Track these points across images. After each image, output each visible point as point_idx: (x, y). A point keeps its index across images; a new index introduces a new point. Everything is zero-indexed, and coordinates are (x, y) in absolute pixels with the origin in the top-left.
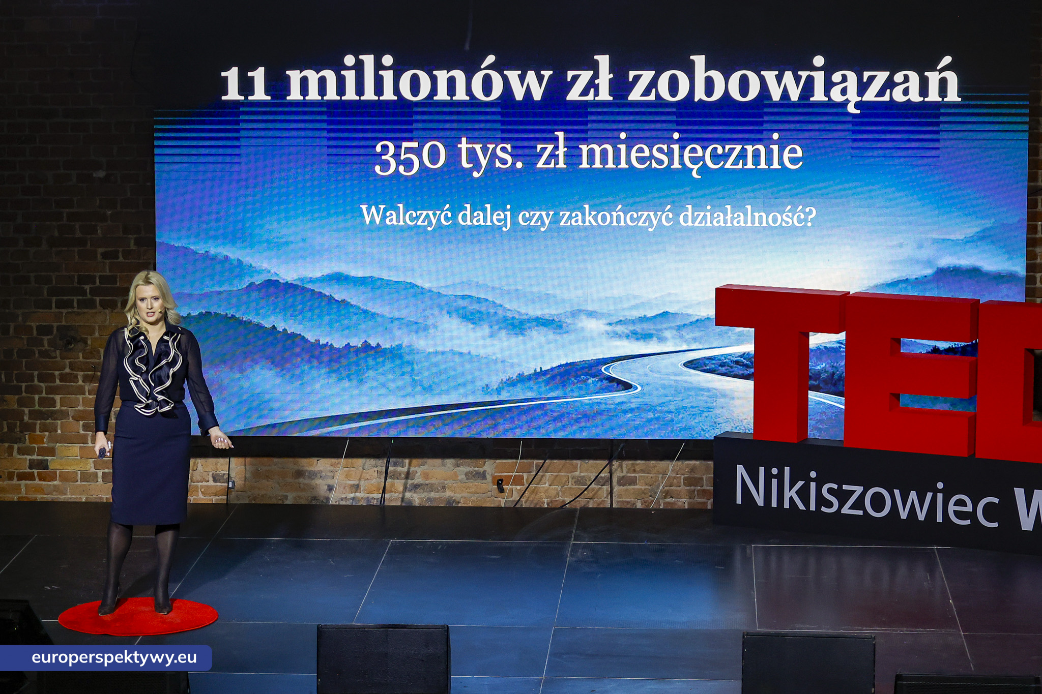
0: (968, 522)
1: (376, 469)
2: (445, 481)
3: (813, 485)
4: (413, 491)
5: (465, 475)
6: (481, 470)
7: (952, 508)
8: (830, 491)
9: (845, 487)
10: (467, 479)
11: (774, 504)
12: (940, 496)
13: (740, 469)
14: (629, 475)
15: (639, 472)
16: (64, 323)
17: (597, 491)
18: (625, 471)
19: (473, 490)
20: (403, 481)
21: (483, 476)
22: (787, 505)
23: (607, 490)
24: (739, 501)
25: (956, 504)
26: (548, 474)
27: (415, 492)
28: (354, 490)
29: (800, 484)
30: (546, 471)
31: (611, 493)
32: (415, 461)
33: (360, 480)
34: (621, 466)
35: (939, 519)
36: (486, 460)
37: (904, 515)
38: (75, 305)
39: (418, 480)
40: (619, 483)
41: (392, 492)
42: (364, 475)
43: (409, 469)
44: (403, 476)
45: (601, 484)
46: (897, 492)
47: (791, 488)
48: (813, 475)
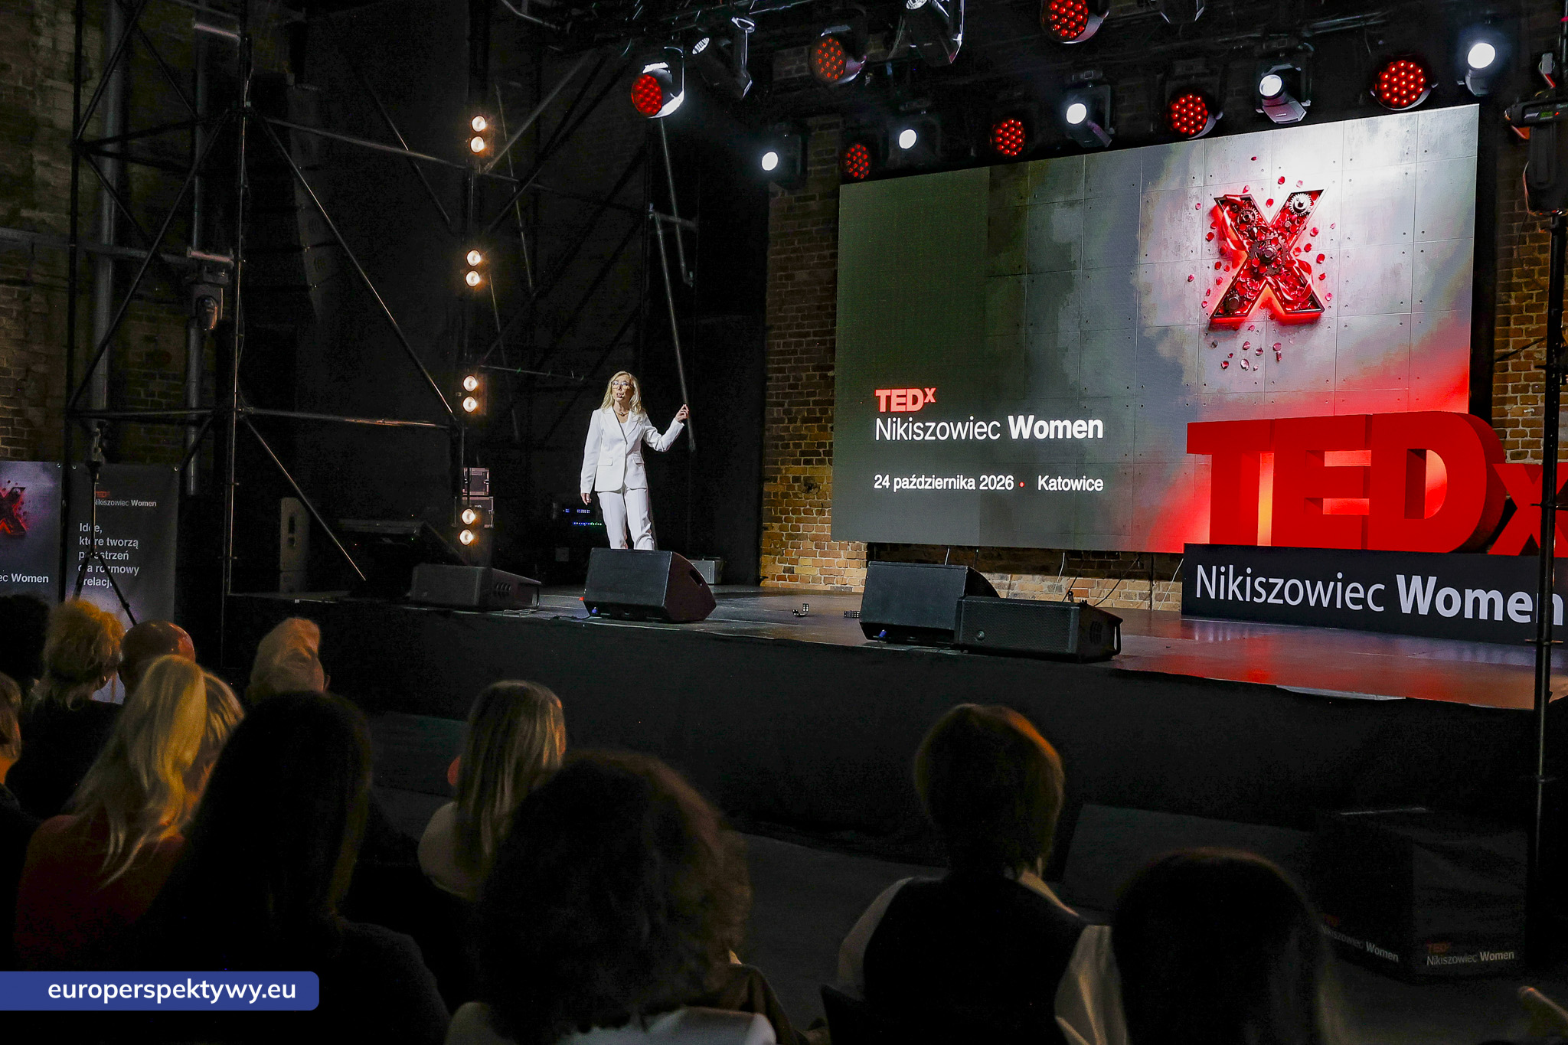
0: (1360, 607)
3: (1249, 579)
7: (1348, 595)
8: (1261, 584)
9: (1271, 580)
11: (1222, 597)
12: (1339, 585)
13: (1200, 568)
16: (808, 475)
17: (1141, 604)
18: (1161, 590)
21: (1060, 589)
22: (1230, 598)
23: (1149, 605)
24: (1198, 596)
25: (1352, 591)
26: (1106, 590)
29: (1240, 578)
35: (1339, 606)
37: (1312, 603)
38: (814, 463)
45: (1144, 599)
46: (1308, 582)
47: (1234, 582)
48: (1249, 571)
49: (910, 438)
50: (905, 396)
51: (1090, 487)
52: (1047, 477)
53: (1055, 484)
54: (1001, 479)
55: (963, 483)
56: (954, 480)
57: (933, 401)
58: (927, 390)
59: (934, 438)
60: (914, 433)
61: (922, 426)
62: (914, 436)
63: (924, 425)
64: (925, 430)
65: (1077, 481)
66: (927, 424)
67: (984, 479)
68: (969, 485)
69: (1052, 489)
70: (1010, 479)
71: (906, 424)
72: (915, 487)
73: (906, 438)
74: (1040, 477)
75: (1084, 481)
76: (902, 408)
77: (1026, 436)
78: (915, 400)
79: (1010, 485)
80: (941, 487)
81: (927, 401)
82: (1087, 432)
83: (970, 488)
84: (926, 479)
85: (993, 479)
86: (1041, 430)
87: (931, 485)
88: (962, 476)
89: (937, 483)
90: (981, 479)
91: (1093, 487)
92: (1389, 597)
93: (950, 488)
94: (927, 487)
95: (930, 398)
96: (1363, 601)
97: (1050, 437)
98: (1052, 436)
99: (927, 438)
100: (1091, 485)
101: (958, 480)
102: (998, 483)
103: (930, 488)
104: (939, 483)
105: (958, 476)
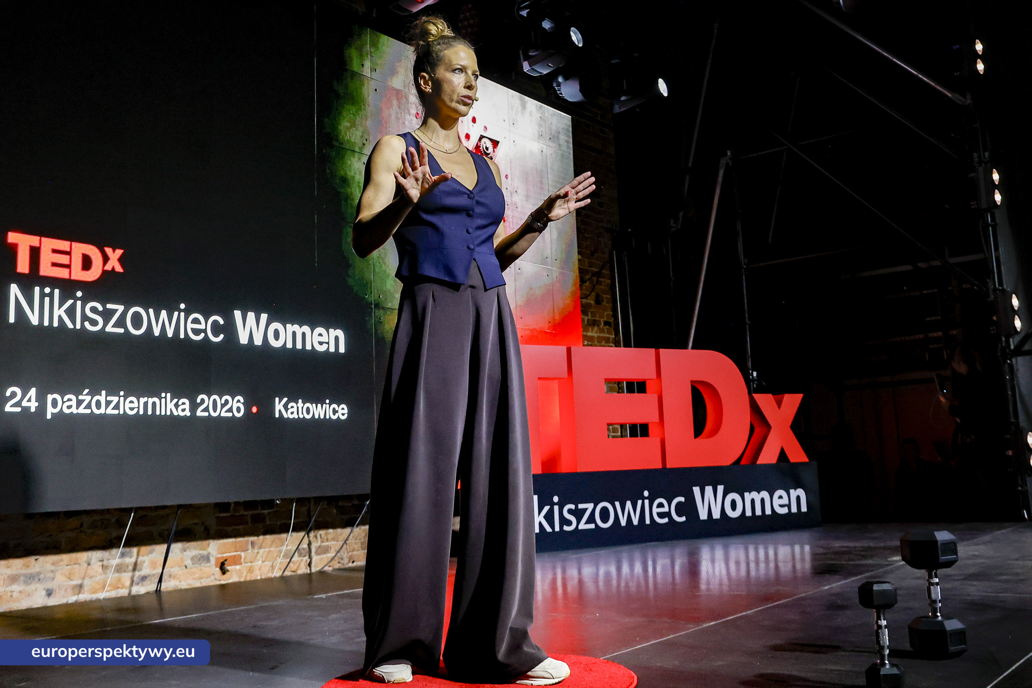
0: (666, 520)
1: (101, 563)
2: (172, 570)
3: (556, 508)
4: (140, 584)
5: (191, 559)
6: (205, 553)
7: (655, 510)
8: (570, 511)
9: (581, 506)
10: (193, 564)
12: (647, 502)
14: (323, 544)
15: (330, 541)
17: (300, 563)
18: (319, 541)
19: (197, 575)
20: (130, 574)
21: (207, 558)
23: (306, 560)
25: (658, 506)
26: (261, 551)
27: (143, 585)
28: (77, 591)
29: (547, 508)
30: (260, 548)
31: (310, 565)
32: (144, 549)
33: (84, 578)
34: (316, 537)
35: (648, 522)
36: (211, 541)
37: (623, 522)
39: (145, 571)
40: (317, 553)
41: (119, 588)
42: (89, 571)
43: (137, 558)
44: (131, 568)
45: (303, 555)
47: (539, 514)
48: (556, 499)
49: (78, 326)
50: (68, 253)
51: (334, 414)
52: (285, 399)
53: (295, 410)
54: (227, 402)
55: (171, 406)
56: (156, 400)
57: (119, 269)
58: (109, 250)
59: (122, 331)
60: (85, 318)
61: (100, 308)
62: (87, 324)
63: (104, 306)
64: (107, 315)
65: (319, 405)
66: (109, 306)
67: (203, 401)
68: (180, 408)
69: (291, 417)
70: (238, 401)
71: (70, 302)
72: (89, 411)
73: (70, 326)
74: (277, 399)
75: (328, 405)
76: (63, 273)
77: (258, 341)
78: (87, 263)
79: (238, 410)
80: (136, 410)
81: (108, 267)
82: (328, 343)
83: (182, 414)
84: (109, 398)
85: (215, 401)
86: (277, 335)
87: (117, 407)
88: (169, 395)
89: (128, 405)
90: (198, 401)
91: (337, 414)
92: (688, 508)
93: (150, 412)
94: (110, 411)
95: (114, 264)
96: (668, 515)
97: (288, 346)
98: (289, 345)
99: (109, 329)
100: (335, 412)
101: (163, 400)
102: (223, 406)
103: (116, 412)
104: (132, 405)
105: (163, 395)
